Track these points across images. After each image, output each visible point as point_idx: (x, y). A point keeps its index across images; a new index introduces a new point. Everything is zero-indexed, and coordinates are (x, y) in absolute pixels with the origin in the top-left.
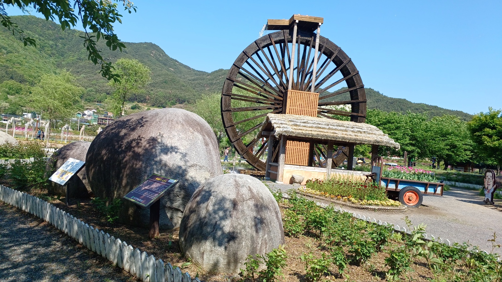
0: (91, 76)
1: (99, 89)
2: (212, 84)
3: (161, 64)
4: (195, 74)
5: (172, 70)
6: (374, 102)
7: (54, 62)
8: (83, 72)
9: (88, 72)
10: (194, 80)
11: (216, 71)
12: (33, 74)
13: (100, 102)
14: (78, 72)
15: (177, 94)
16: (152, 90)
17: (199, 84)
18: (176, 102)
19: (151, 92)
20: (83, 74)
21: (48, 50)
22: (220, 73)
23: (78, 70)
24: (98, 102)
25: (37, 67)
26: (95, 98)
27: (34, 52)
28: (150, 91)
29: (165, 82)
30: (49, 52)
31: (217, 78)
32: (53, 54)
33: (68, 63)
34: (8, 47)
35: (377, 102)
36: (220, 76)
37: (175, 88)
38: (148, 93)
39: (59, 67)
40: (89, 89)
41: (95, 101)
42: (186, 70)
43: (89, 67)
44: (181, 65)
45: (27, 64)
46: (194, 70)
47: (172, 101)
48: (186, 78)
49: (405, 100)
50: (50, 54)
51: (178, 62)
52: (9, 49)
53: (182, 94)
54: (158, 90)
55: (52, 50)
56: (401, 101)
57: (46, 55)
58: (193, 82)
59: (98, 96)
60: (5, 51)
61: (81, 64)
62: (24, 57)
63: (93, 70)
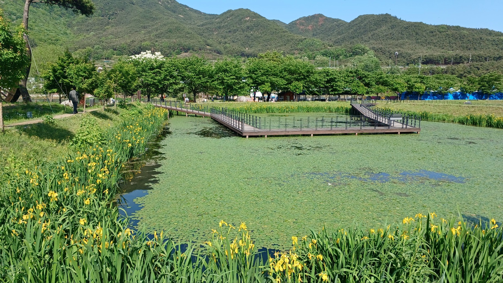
0: (100, 33)
1: (106, 46)
2: (220, 28)
3: (169, 12)
4: (206, 18)
5: (182, 16)
6: (389, 29)
7: (65, 23)
8: (93, 30)
9: (98, 29)
10: (202, 25)
11: (225, 13)
12: (43, 37)
13: (108, 59)
14: (88, 30)
15: (181, 42)
16: (157, 41)
17: (207, 29)
18: (181, 51)
19: (157, 43)
20: (92, 32)
21: (58, 11)
22: (228, 15)
23: (88, 28)
24: (106, 59)
25: (46, 30)
26: (102, 56)
27: (43, 14)
28: (154, 43)
29: (170, 31)
30: (59, 12)
31: (225, 20)
32: (64, 14)
33: (78, 22)
34: (16, 12)
35: (392, 28)
36: (228, 17)
37: (180, 37)
38: (153, 45)
39: (70, 27)
40: (96, 46)
41: (104, 59)
42: (196, 15)
43: (98, 24)
44: (191, 10)
45: (36, 28)
46: (205, 14)
47: (177, 51)
48: (196, 24)
49: (421, 23)
50: (60, 14)
51: (188, 7)
52: (18, 14)
53: (186, 42)
54: (163, 40)
55: (61, 10)
56: (417, 25)
57: (56, 16)
58: (201, 28)
59: (106, 53)
60: (15, 17)
61: (90, 21)
62: (34, 20)
63: (102, 26)
